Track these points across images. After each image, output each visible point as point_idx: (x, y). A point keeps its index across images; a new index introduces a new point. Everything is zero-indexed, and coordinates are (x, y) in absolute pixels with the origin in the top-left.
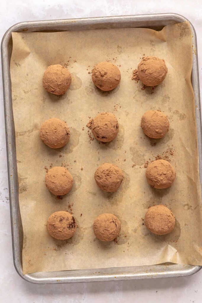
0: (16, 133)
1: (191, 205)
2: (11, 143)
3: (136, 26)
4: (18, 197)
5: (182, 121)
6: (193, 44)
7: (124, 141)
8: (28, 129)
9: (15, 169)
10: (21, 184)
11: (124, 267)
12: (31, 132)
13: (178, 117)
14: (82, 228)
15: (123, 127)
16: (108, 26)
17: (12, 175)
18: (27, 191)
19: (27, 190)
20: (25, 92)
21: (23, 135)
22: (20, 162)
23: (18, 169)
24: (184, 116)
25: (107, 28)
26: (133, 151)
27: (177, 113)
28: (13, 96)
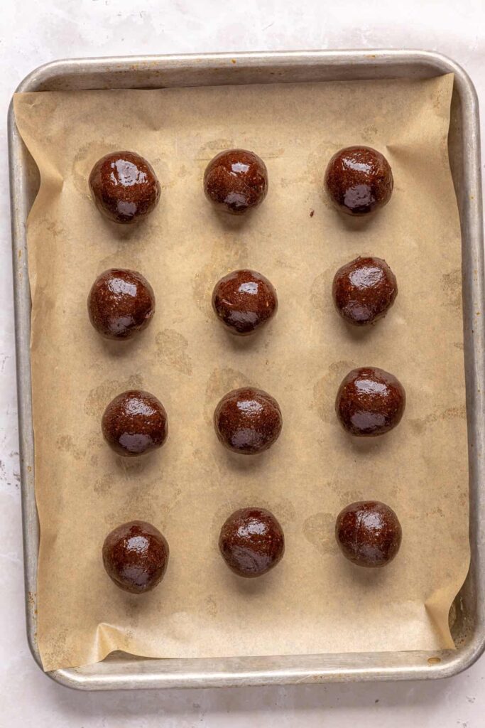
0: (465, 415)
1: (49, 232)
2: (477, 392)
3: (168, 664)
4: (463, 261)
5: (65, 434)
6: (35, 617)
7: (204, 388)
8: (437, 422)
9: (468, 329)
10: (457, 293)
11: (211, 85)
12: (431, 415)
13: (74, 443)
14: (311, 183)
15: (207, 423)
16: (237, 665)
17: (476, 315)
18: (443, 276)
19: (441, 277)
20: (440, 511)
21: (449, 410)
22: (456, 345)
23: (462, 328)
24: (60, 445)
25: (238, 660)
26: (185, 363)
27: (78, 454)
28: (468, 504)
